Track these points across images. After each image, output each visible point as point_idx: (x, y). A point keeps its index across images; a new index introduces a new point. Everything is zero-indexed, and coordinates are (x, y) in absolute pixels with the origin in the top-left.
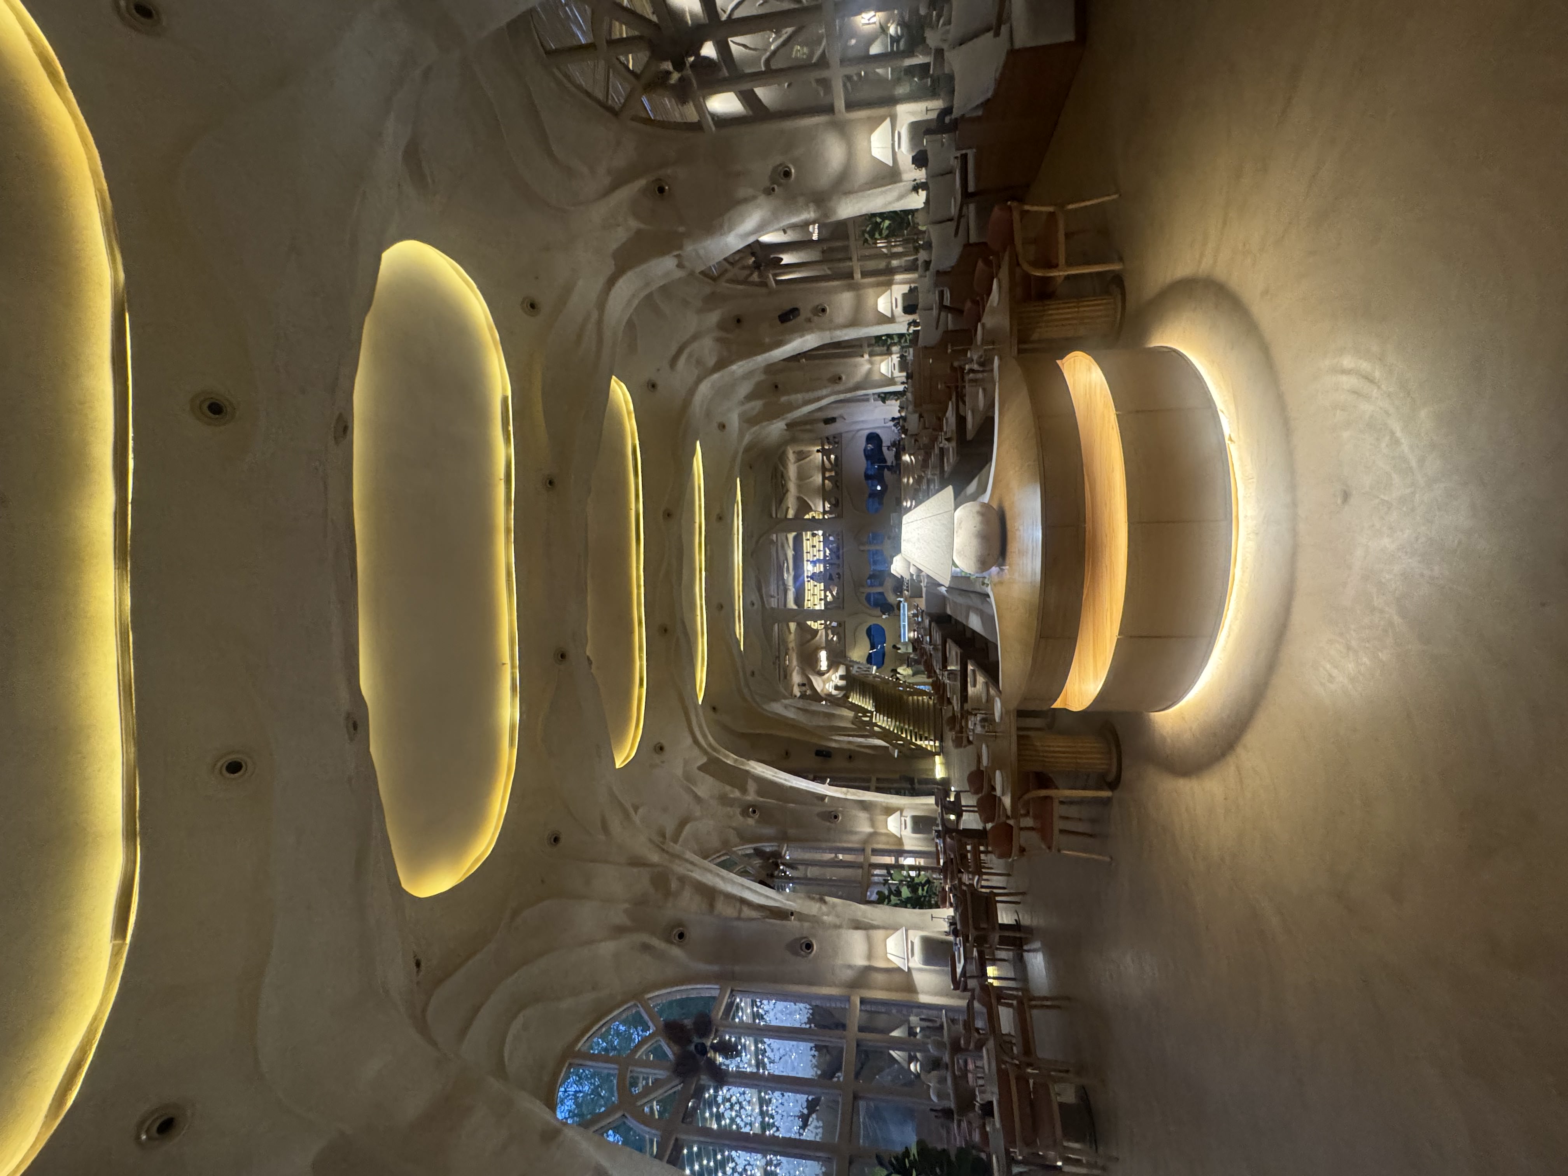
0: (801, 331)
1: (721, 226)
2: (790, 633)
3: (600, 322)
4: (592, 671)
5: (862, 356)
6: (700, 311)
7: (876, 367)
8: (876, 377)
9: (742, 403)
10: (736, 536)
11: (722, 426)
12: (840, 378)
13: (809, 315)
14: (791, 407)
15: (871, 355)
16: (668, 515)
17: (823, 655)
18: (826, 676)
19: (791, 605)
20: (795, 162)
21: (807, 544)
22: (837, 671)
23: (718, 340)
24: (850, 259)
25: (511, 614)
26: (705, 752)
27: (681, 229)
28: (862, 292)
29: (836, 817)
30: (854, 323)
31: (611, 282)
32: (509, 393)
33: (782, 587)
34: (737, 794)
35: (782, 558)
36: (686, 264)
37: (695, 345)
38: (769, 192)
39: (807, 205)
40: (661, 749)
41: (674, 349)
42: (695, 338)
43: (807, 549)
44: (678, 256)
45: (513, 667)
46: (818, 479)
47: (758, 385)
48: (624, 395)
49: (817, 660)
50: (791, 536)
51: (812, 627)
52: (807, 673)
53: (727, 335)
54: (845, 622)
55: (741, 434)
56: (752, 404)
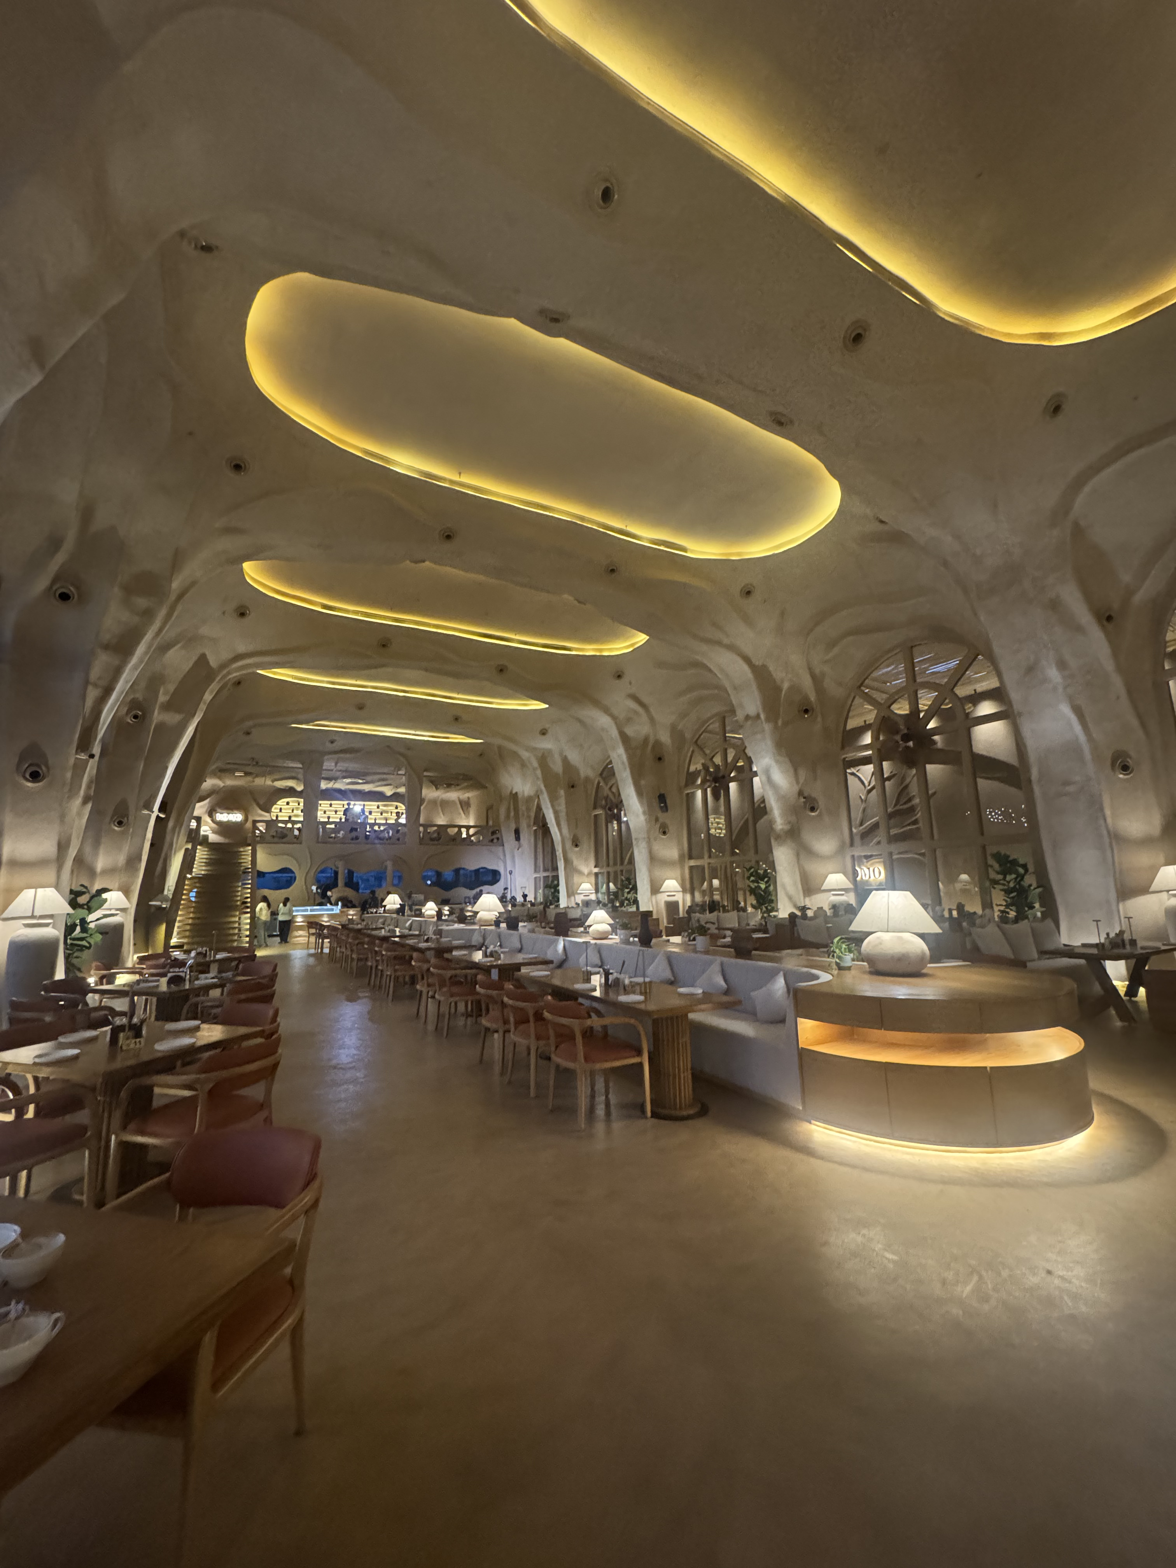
0: (649, 812)
1: (782, 756)
2: (273, 781)
3: (719, 643)
5: (596, 867)
6: (673, 728)
7: (586, 879)
8: (576, 879)
9: (561, 754)
10: (413, 732)
11: (544, 733)
12: (577, 846)
13: (661, 820)
14: (553, 799)
15: (597, 874)
16: (501, 670)
17: (237, 817)
18: (209, 820)
19: (324, 785)
20: (820, 815)
21: (374, 805)
22: (214, 832)
23: (646, 740)
24: (710, 857)
26: (223, 666)
27: (780, 723)
28: (678, 866)
30: (653, 859)
31: (747, 660)
32: (690, 555)
33: (336, 775)
35: (369, 778)
36: (749, 723)
37: (644, 717)
38: (800, 793)
39: (789, 823)
40: (242, 615)
41: (645, 699)
42: (652, 720)
43: (368, 805)
44: (758, 716)
45: (453, 482)
46: (441, 820)
47: (576, 771)
49: (230, 808)
50: (402, 790)
51: (275, 806)
52: (212, 797)
53: (650, 747)
54: (301, 843)
55: (532, 750)
56: (559, 763)
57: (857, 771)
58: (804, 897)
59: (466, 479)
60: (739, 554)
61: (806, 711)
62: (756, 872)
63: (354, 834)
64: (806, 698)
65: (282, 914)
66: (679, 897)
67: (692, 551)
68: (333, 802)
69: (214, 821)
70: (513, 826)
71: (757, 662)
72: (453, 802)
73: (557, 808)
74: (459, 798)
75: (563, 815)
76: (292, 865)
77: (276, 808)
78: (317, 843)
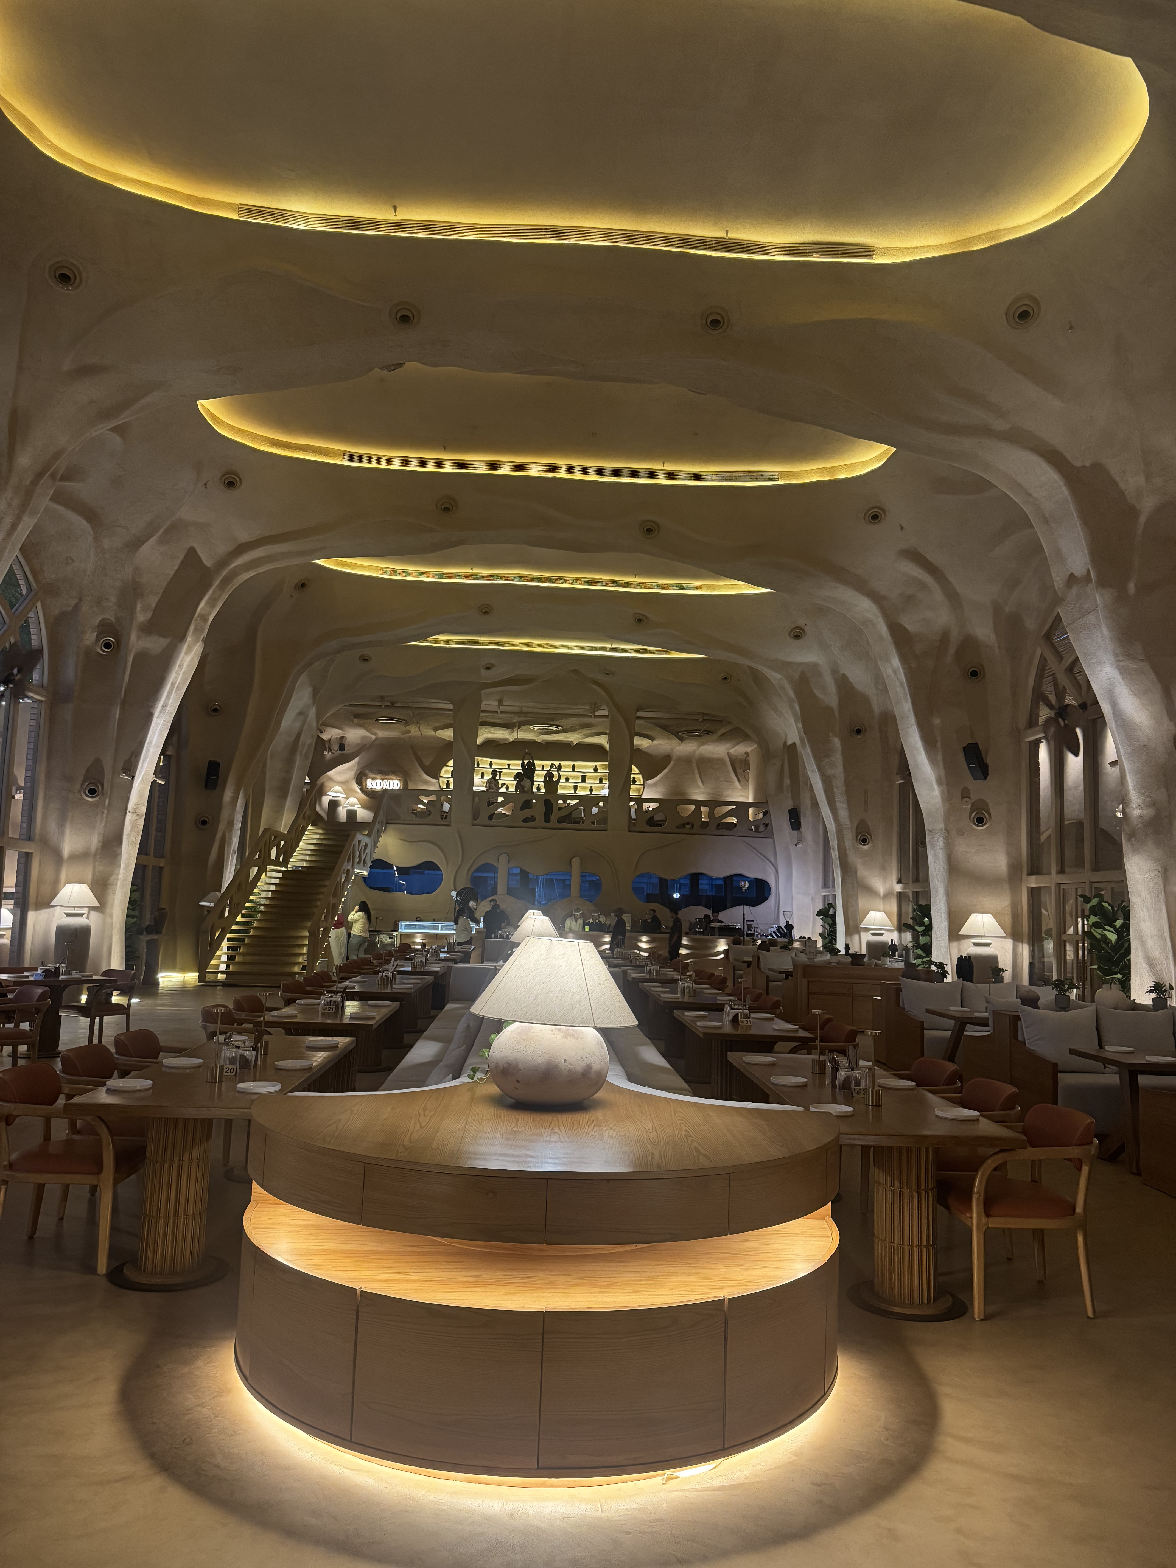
0: (948, 780)
1: (1129, 656)
2: (436, 729)
4: (376, 369)
5: (899, 882)
6: (997, 609)
7: (880, 904)
8: (862, 902)
9: (834, 671)
11: (798, 634)
12: (864, 841)
13: (974, 797)
14: (821, 755)
15: (900, 896)
16: (650, 530)
18: (357, 788)
19: (485, 734)
21: (589, 767)
22: (364, 806)
23: (945, 638)
24: (1061, 871)
25: (483, 229)
26: (222, 563)
27: (1132, 587)
28: (1006, 886)
29: (92, 792)
30: (954, 869)
31: (1054, 459)
32: (878, 260)
33: (516, 719)
34: (142, 617)
35: (565, 722)
36: (1074, 590)
37: (938, 595)
39: (1153, 804)
40: (231, 485)
41: (936, 557)
42: (953, 598)
43: (580, 767)
44: (1087, 578)
45: (390, 225)
46: (699, 794)
47: (865, 700)
48: (864, 463)
49: (385, 773)
50: (603, 741)
51: (445, 769)
52: (363, 754)
53: (952, 651)
54: (449, 825)
55: (783, 666)
56: (832, 689)
59: (407, 214)
63: (527, 813)
66: (1001, 950)
67: (886, 251)
69: (364, 791)
70: (788, 804)
71: (1078, 459)
72: (720, 761)
73: (829, 772)
74: (728, 753)
75: (839, 784)
77: (446, 772)
78: (473, 825)
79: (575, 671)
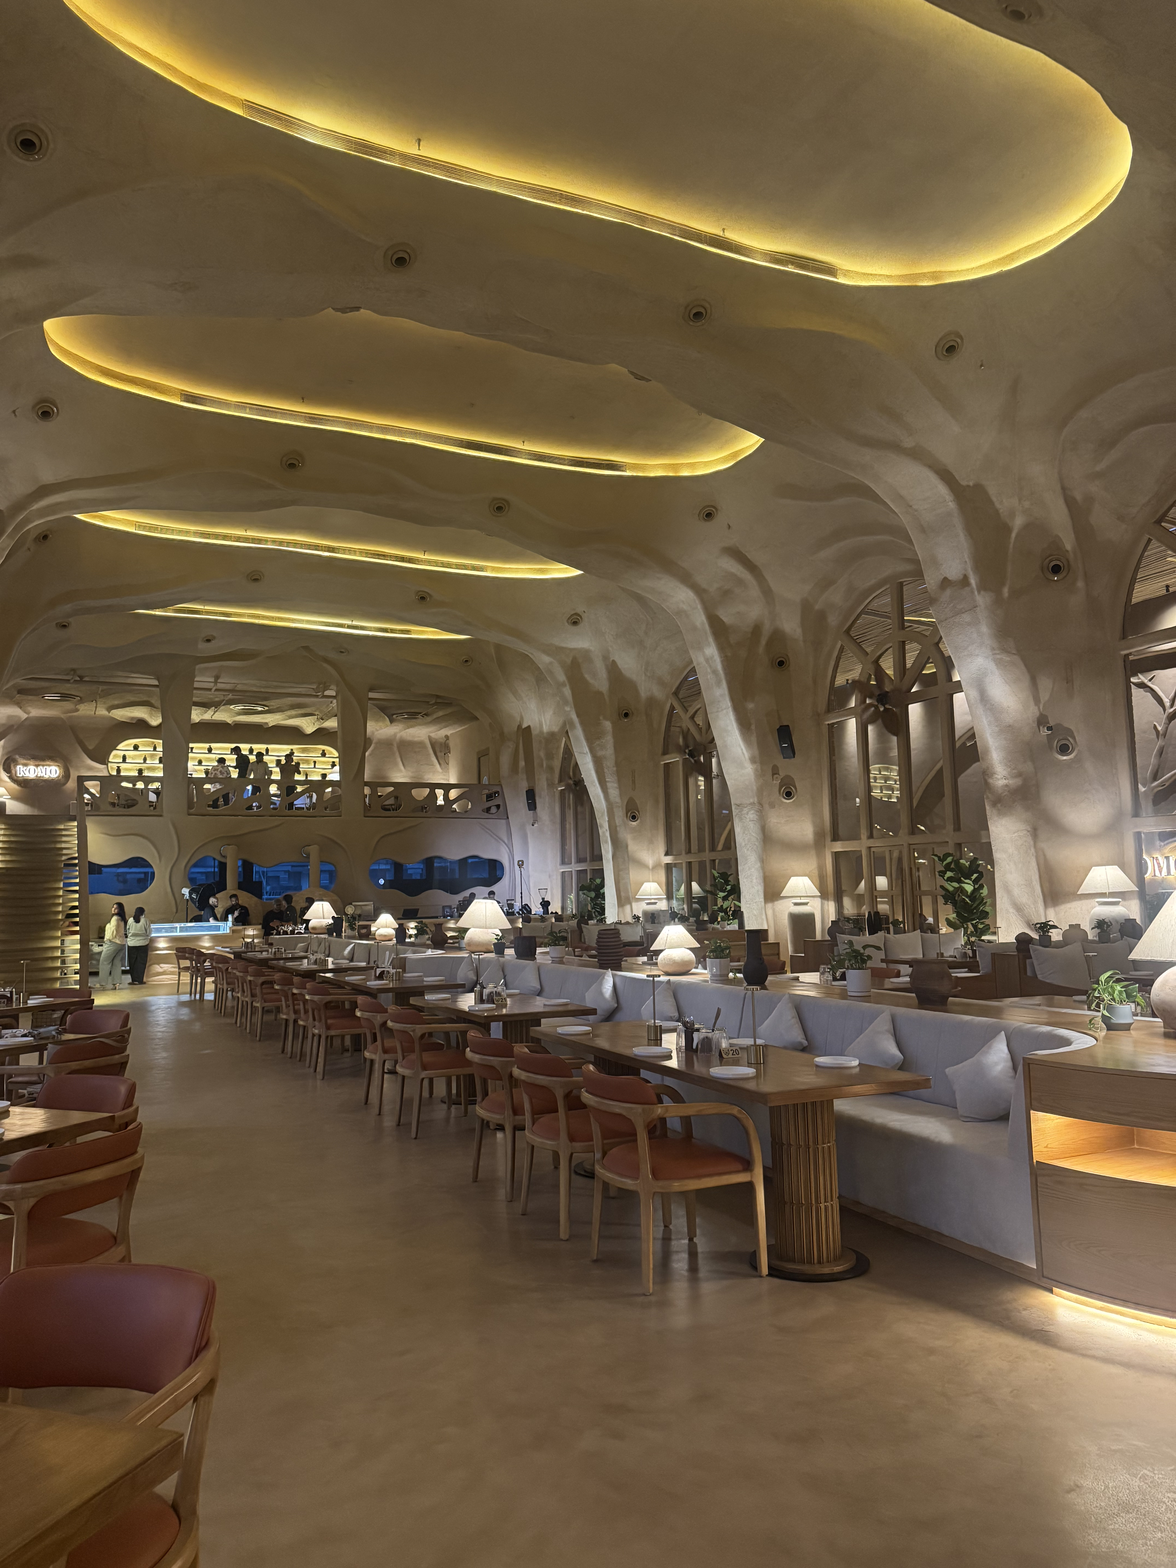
0: (761, 758)
1: (1004, 650)
2: (108, 710)
3: (895, 447)
4: (329, 310)
5: (667, 854)
6: (806, 607)
7: (650, 875)
8: (634, 875)
9: (605, 658)
10: (348, 622)
11: (575, 621)
12: (634, 818)
13: (782, 774)
14: (592, 738)
15: (669, 868)
17: (51, 771)
18: (5, 777)
19: (197, 715)
20: (1077, 760)
22: (14, 798)
23: (757, 630)
24: (871, 836)
27: (1006, 591)
28: (813, 852)
31: (946, 476)
32: (841, 280)
33: (218, 698)
35: (274, 703)
36: (948, 592)
37: (754, 591)
38: (1042, 721)
39: (1020, 775)
40: (44, 415)
41: (757, 556)
42: (767, 593)
43: (274, 750)
44: (964, 581)
46: (401, 776)
47: (631, 686)
49: (40, 757)
50: (332, 724)
51: (114, 752)
52: (10, 734)
53: (763, 641)
54: (161, 816)
55: (555, 651)
56: (603, 674)
57: (1150, 680)
58: (1046, 906)
59: (427, 150)
60: (934, 275)
61: (1056, 569)
62: (957, 862)
64: (1056, 544)
65: (135, 935)
66: (814, 907)
67: (846, 273)
68: (213, 745)
69: (13, 779)
70: (524, 786)
71: (965, 479)
72: (421, 744)
73: (600, 753)
74: (430, 737)
75: (609, 764)
76: (148, 854)
77: (116, 756)
78: (189, 815)
79: (306, 648)
